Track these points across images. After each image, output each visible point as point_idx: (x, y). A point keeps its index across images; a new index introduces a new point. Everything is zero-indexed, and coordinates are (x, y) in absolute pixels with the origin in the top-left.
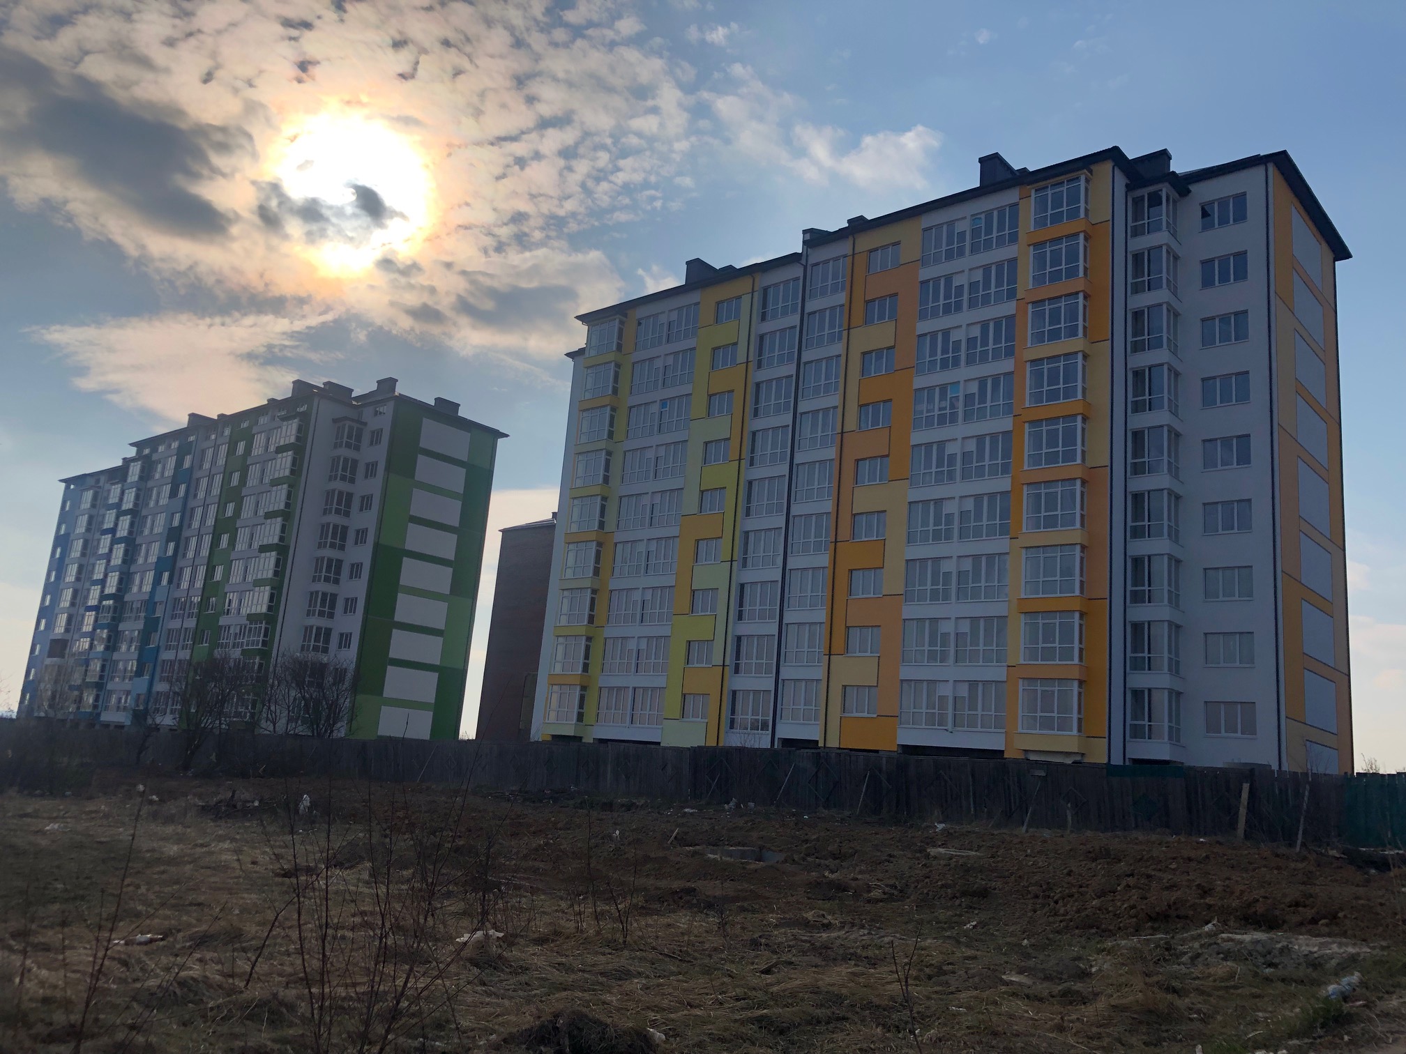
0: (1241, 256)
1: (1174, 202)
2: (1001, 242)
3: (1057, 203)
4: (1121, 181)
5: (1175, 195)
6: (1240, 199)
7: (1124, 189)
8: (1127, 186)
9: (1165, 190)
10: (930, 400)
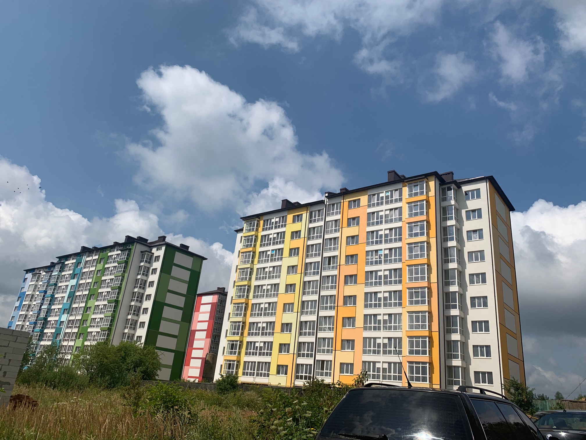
0: (480, 210)
1: (456, 190)
2: (396, 201)
4: (438, 183)
5: (456, 188)
6: (478, 190)
7: (439, 185)
8: (440, 184)
9: (453, 186)
10: (372, 255)
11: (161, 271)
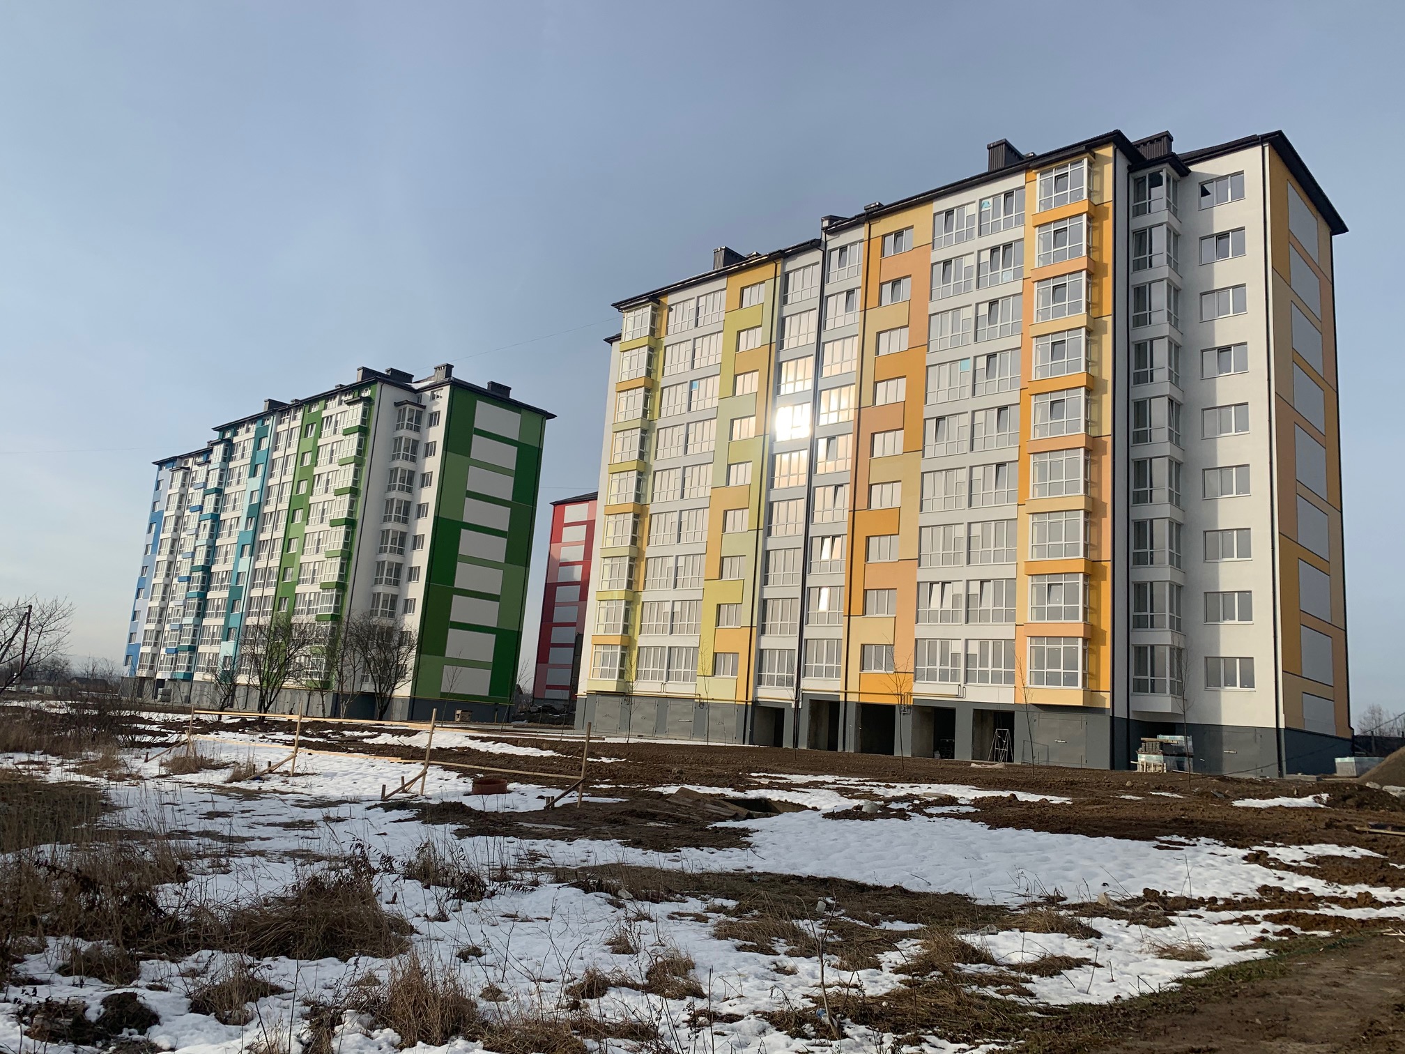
0: (1239, 231)
1: (1174, 181)
2: (1007, 224)
4: (1123, 163)
5: (1174, 174)
6: (1238, 177)
7: (1126, 171)
8: (1129, 167)
9: (1165, 171)
11: (446, 448)
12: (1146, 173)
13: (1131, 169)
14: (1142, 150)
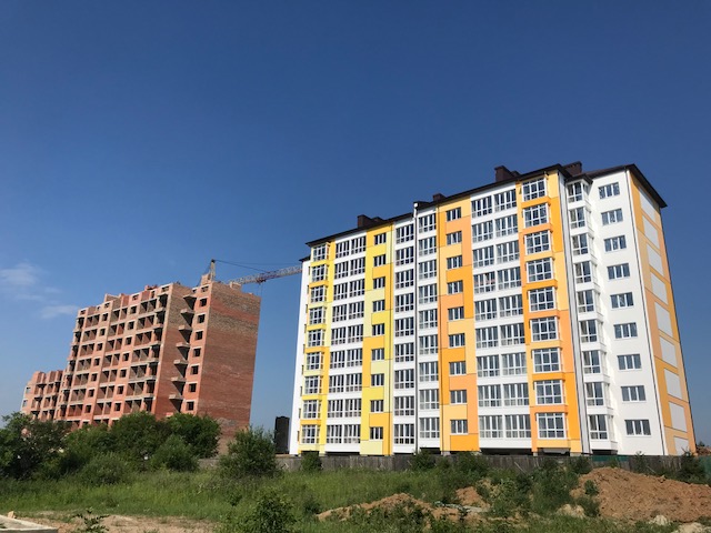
0: (619, 211)
1: (587, 187)
2: (508, 206)
3: (534, 189)
4: (562, 178)
5: (586, 184)
6: (616, 185)
7: (563, 182)
8: (565, 180)
9: (583, 182)
10: (482, 279)
11: (211, 318)
12: (573, 183)
13: (565, 182)
14: (568, 170)
